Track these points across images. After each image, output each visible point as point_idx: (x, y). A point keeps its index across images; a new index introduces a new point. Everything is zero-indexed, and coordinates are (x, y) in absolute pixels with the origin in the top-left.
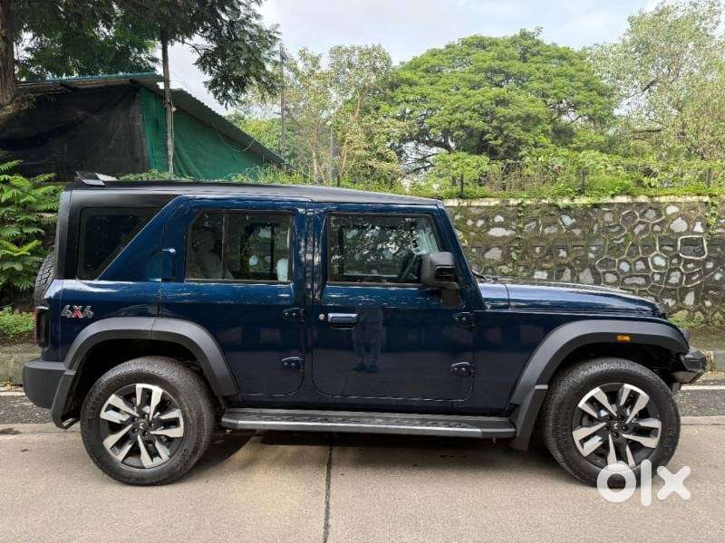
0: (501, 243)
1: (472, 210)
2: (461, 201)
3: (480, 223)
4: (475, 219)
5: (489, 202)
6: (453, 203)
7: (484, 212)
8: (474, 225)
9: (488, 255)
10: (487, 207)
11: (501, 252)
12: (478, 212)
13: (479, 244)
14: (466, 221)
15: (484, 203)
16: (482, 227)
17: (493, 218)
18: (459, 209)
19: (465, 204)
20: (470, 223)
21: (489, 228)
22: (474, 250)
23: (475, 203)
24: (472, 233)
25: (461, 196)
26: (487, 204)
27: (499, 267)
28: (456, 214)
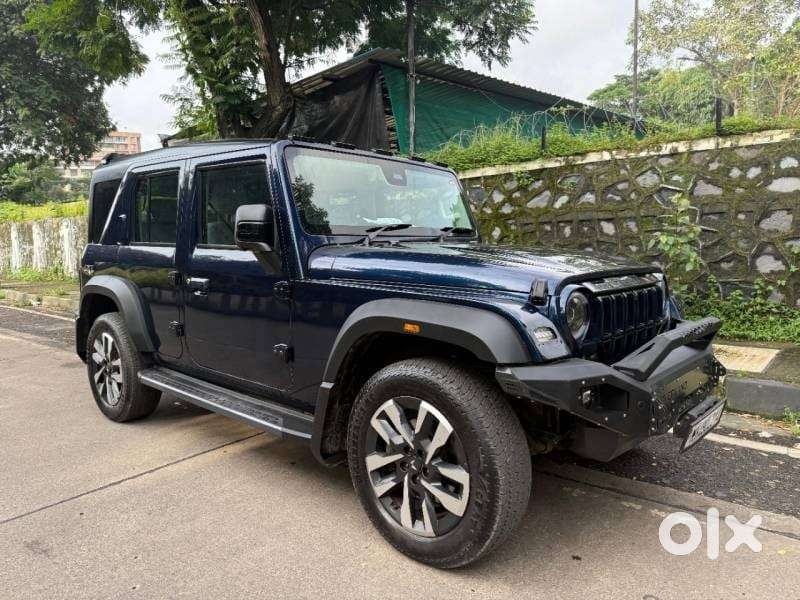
0: (790, 203)
1: (740, 153)
2: (720, 140)
3: (754, 172)
4: (745, 166)
5: (771, 137)
6: (709, 144)
7: (761, 155)
8: (743, 177)
9: (766, 224)
10: (766, 145)
11: (791, 217)
12: (750, 154)
13: (750, 206)
14: (729, 171)
15: (761, 139)
16: (757, 178)
17: (778, 162)
18: (718, 153)
19: (728, 144)
20: (735, 173)
21: (768, 180)
22: (741, 217)
23: (745, 141)
24: (740, 190)
25: (721, 133)
26: (766, 140)
27: (788, 244)
28: (712, 161)
